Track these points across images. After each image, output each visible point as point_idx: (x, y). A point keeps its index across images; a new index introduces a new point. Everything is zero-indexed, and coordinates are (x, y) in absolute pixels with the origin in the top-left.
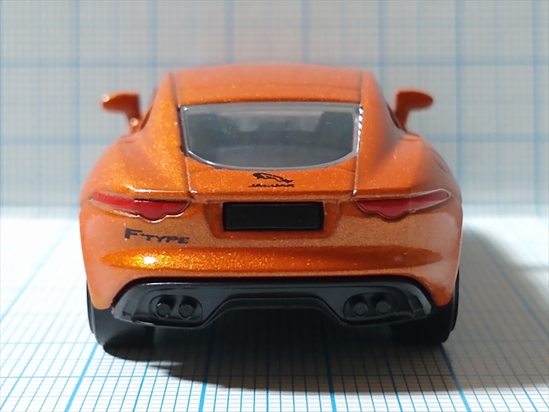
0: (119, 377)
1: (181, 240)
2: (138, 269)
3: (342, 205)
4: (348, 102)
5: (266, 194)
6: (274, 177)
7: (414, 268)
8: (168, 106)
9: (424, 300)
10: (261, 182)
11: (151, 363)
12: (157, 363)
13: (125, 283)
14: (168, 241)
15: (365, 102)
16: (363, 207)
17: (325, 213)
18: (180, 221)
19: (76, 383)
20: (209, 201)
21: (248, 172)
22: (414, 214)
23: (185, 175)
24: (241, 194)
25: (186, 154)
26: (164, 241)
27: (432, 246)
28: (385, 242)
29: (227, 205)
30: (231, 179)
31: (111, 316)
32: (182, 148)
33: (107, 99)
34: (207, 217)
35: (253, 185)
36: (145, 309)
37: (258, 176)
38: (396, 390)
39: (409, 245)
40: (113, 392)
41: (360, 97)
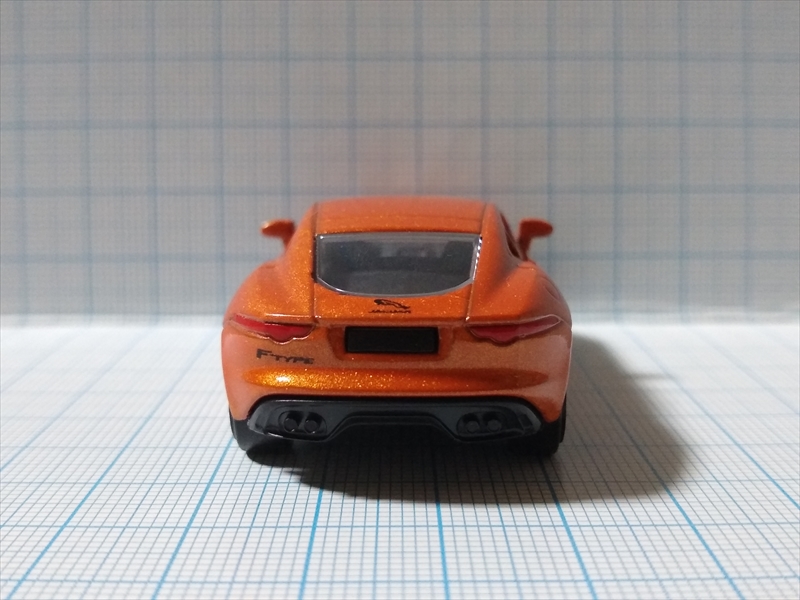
0: (244, 483)
1: (307, 361)
2: (268, 386)
3: (456, 331)
4: (468, 232)
5: (385, 319)
6: (393, 304)
7: (523, 389)
8: (306, 235)
9: (533, 417)
10: (382, 308)
11: (285, 469)
12: (290, 469)
13: (257, 399)
14: (294, 362)
15: (485, 233)
16: (474, 332)
17: (440, 338)
18: (306, 344)
20: (332, 326)
21: (371, 299)
22: (523, 339)
23: (312, 300)
24: (362, 319)
25: (315, 280)
26: (291, 361)
27: (542, 367)
28: (495, 365)
29: (349, 329)
30: (354, 305)
31: (247, 428)
32: (313, 275)
33: (266, 225)
34: (329, 339)
35: (373, 311)
36: (275, 422)
37: (379, 302)
39: (520, 367)
41: (481, 227)
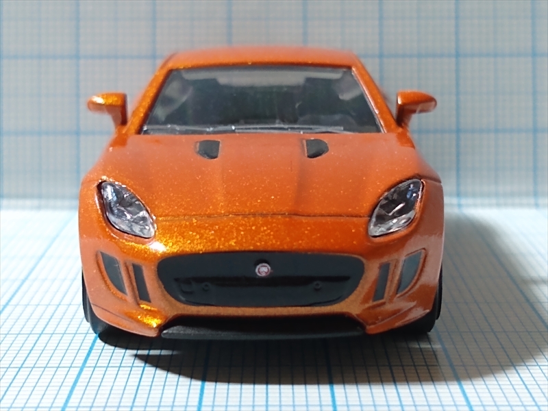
19: (77, 373)
38: (394, 380)
40: (114, 382)
